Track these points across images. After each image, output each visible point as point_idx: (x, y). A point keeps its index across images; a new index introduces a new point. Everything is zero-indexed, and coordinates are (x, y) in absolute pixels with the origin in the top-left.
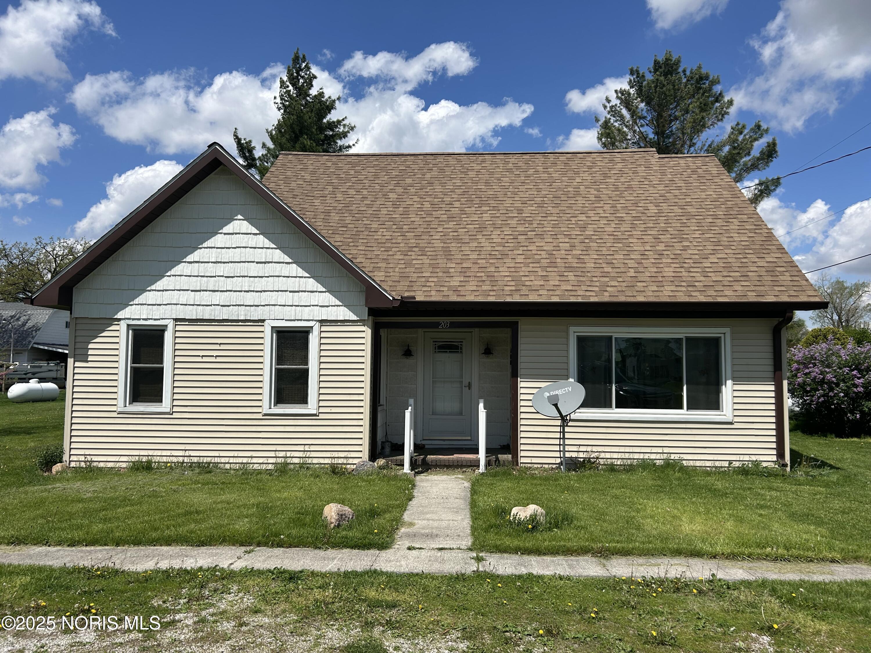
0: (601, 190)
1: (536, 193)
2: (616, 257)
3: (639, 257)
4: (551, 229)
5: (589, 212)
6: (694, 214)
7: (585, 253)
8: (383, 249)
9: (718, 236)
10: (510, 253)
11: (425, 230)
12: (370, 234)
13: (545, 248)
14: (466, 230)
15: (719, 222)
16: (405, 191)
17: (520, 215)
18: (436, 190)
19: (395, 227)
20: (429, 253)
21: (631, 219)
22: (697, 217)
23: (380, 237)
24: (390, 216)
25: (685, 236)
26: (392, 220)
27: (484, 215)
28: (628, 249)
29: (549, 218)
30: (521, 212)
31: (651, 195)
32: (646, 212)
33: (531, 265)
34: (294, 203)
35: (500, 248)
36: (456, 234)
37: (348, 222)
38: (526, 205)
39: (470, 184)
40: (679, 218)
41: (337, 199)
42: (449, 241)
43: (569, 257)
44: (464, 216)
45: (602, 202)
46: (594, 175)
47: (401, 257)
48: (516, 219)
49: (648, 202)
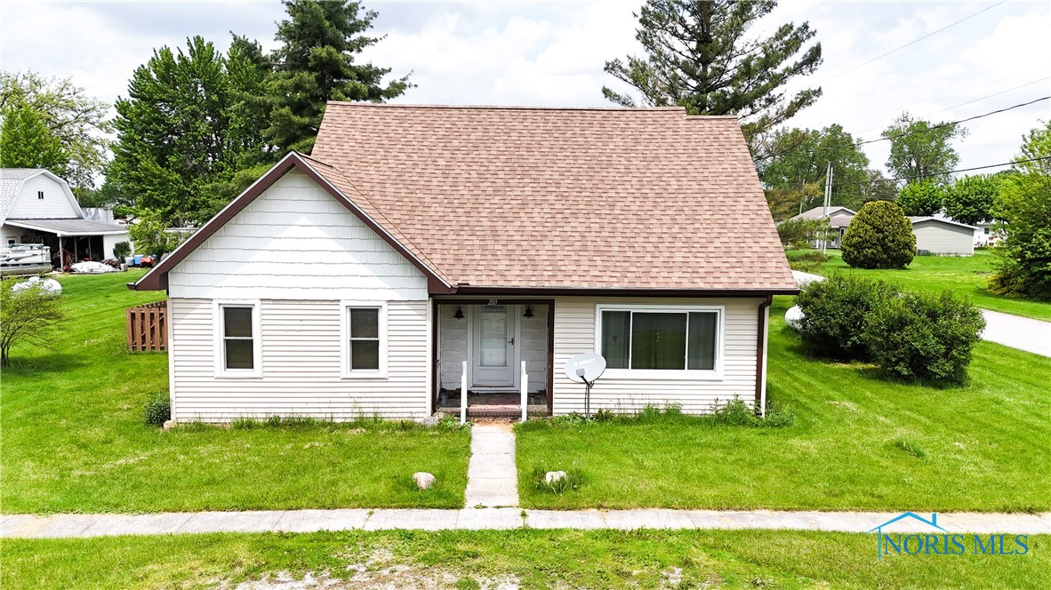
0: (631, 159)
1: (572, 162)
2: (637, 240)
3: (656, 240)
5: (619, 187)
6: (708, 191)
8: (437, 228)
9: (725, 217)
10: (548, 234)
11: (475, 206)
12: (425, 209)
14: (510, 206)
15: (729, 201)
16: (453, 156)
17: (558, 190)
18: (482, 156)
19: (446, 201)
20: (478, 233)
21: (654, 195)
22: (710, 195)
23: (433, 214)
24: (441, 188)
25: (697, 217)
27: (526, 189)
28: (648, 231)
30: (558, 185)
31: (675, 167)
32: (668, 187)
33: (567, 248)
34: (351, 171)
35: (540, 229)
36: (501, 211)
37: (403, 195)
38: (563, 177)
39: (513, 149)
40: (695, 195)
41: (390, 166)
42: (495, 219)
43: (598, 239)
44: (509, 189)
45: (630, 175)
46: (626, 140)
47: (455, 237)
48: (555, 194)
49: (671, 175)
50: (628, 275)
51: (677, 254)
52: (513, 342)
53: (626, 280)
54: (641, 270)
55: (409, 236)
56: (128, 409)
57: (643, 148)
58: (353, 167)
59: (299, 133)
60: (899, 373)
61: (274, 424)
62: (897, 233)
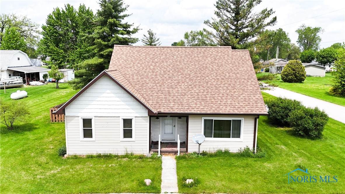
0: (214, 66)
1: (194, 67)
2: (215, 95)
3: (222, 95)
5: (209, 76)
6: (239, 77)
8: (151, 91)
9: (244, 87)
10: (186, 93)
11: (163, 83)
12: (147, 84)
14: (174, 83)
15: (246, 81)
16: (155, 65)
17: (190, 77)
18: (165, 65)
19: (153, 81)
20: (164, 93)
21: (221, 79)
22: (239, 79)
23: (149, 86)
24: (152, 77)
25: (235, 87)
27: (179, 77)
28: (219, 92)
30: (190, 75)
31: (228, 69)
32: (225, 76)
33: (192, 98)
34: (123, 71)
35: (184, 91)
36: (171, 85)
37: (139, 79)
38: (191, 72)
39: (175, 62)
40: (234, 79)
41: (135, 68)
42: (169, 88)
43: (203, 95)
44: (173, 77)
45: (213, 71)
46: (212, 59)
47: (156, 94)
48: (188, 79)
49: (226, 72)
50: (213, 108)
51: (228, 101)
52: (175, 126)
53: (212, 110)
54: (217, 106)
55: (142, 94)
56: (53, 148)
57: (217, 61)
58: (123, 69)
59: (104, 47)
60: (300, 134)
61: (99, 156)
62: (300, 71)
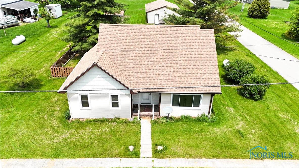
0: (183, 46)
2: (183, 76)
3: (188, 76)
4: (169, 64)
5: (179, 57)
6: (203, 58)
7: (176, 74)
8: (132, 72)
9: (206, 68)
11: (141, 64)
12: (128, 65)
13: (168, 72)
15: (208, 62)
16: (135, 45)
18: (143, 45)
19: (134, 62)
21: (188, 60)
23: (131, 67)
26: (133, 59)
27: (155, 57)
28: (186, 73)
29: (170, 59)
30: (163, 56)
31: (195, 49)
33: (165, 79)
34: (108, 51)
36: (148, 65)
39: (151, 42)
40: (199, 60)
41: (118, 49)
42: (146, 69)
43: (173, 76)
44: (150, 58)
45: (182, 52)
46: (182, 39)
47: (136, 75)
52: (150, 94)
57: (187, 42)
